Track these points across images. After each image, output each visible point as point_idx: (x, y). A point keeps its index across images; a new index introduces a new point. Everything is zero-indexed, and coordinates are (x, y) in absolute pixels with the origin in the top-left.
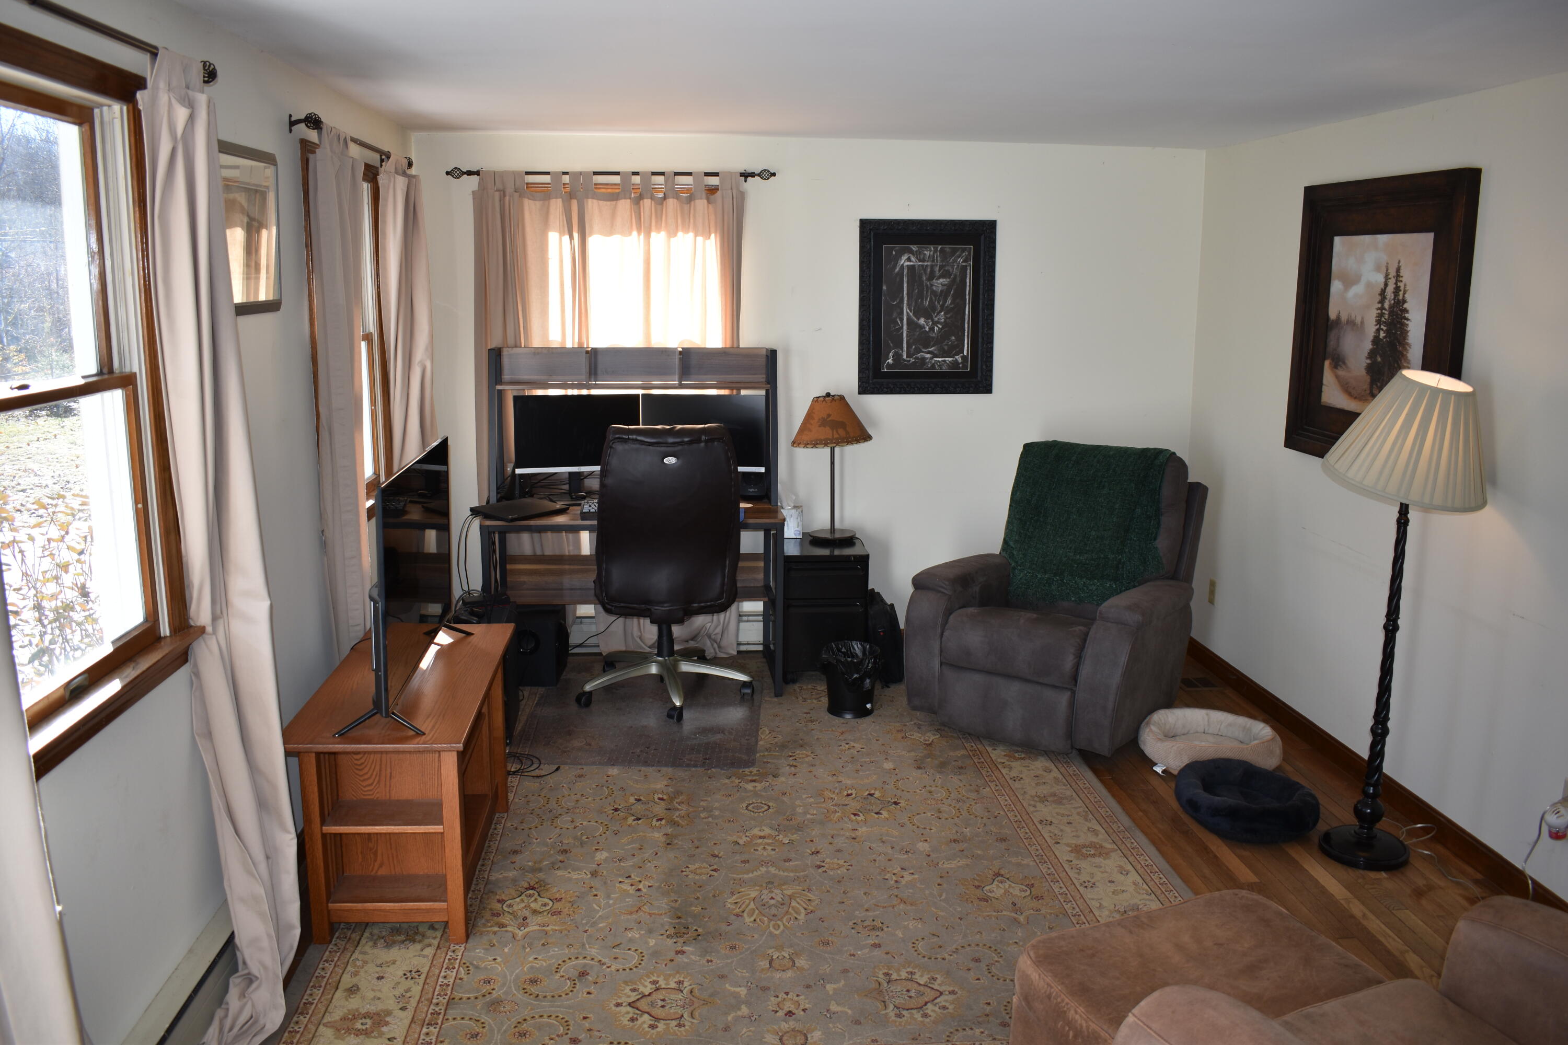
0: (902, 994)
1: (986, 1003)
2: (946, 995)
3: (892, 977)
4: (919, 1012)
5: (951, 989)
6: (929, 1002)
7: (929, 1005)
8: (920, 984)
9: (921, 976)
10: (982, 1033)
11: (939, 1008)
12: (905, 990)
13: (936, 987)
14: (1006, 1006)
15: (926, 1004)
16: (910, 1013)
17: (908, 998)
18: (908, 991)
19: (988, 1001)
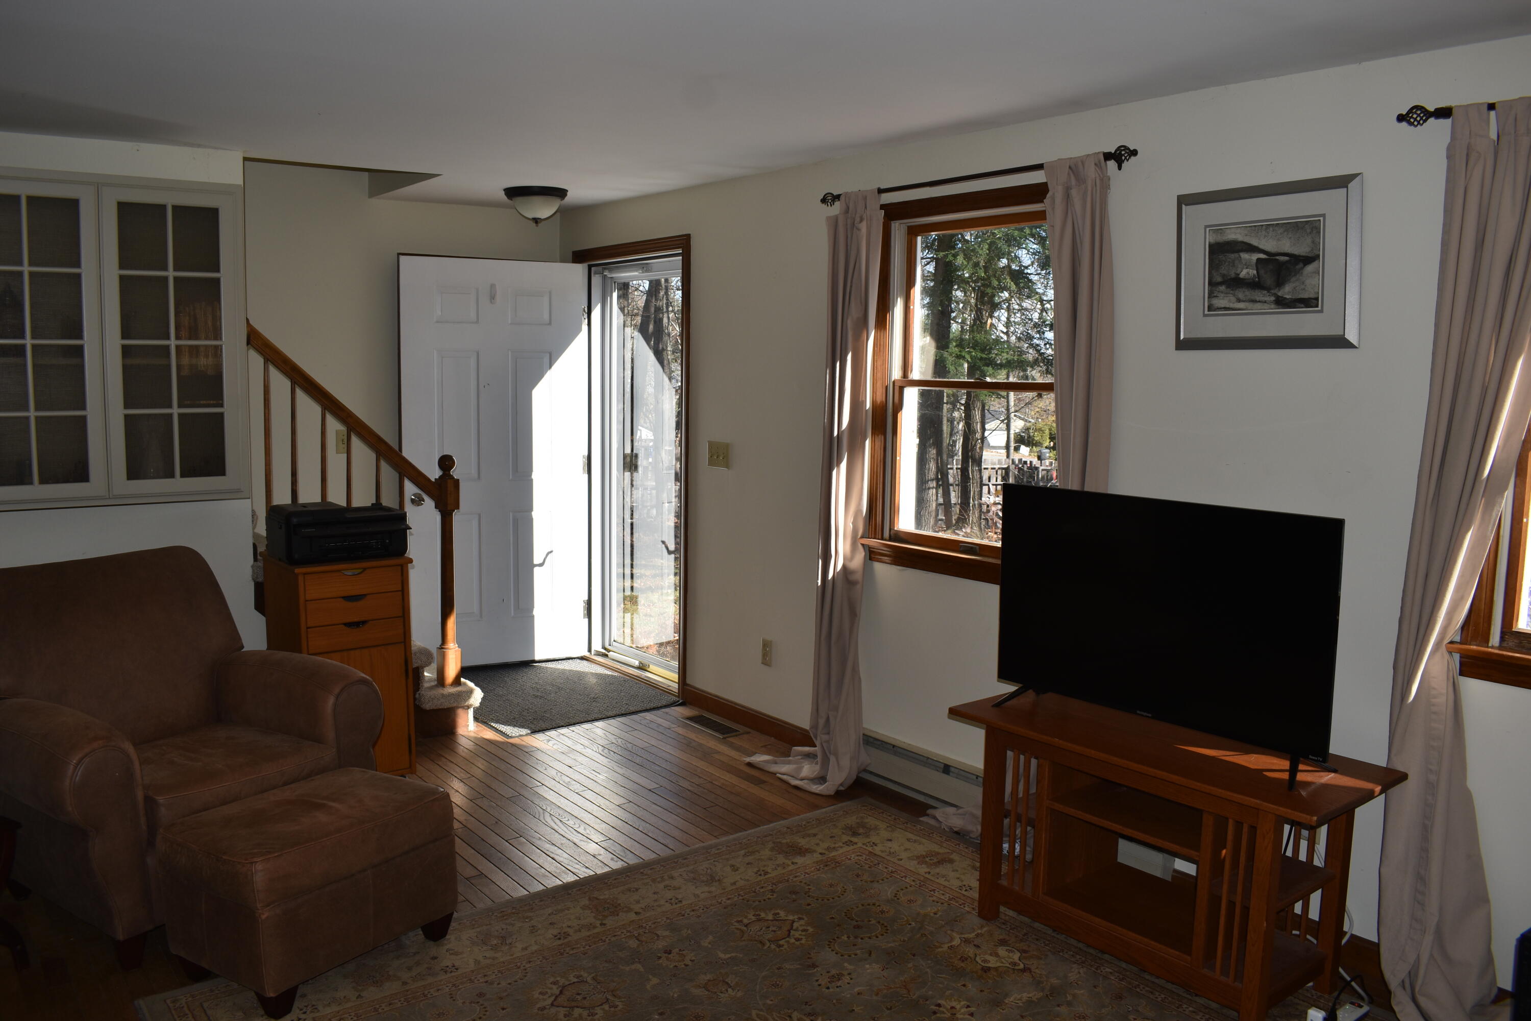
0: (588, 994)
1: (505, 1009)
2: (548, 1005)
3: (608, 1006)
4: (563, 984)
5: (545, 1012)
6: (559, 995)
7: (558, 992)
8: (577, 1007)
9: (580, 1015)
10: (499, 984)
11: (547, 992)
12: (588, 998)
13: (561, 1009)
14: (486, 1011)
15: (561, 992)
16: (570, 980)
17: (580, 992)
18: (585, 998)
19: (504, 1011)
